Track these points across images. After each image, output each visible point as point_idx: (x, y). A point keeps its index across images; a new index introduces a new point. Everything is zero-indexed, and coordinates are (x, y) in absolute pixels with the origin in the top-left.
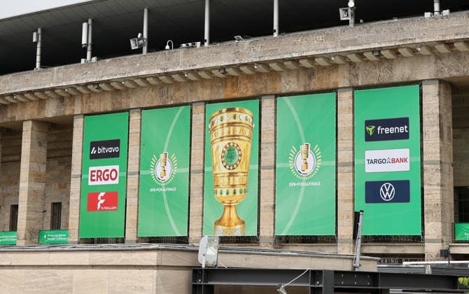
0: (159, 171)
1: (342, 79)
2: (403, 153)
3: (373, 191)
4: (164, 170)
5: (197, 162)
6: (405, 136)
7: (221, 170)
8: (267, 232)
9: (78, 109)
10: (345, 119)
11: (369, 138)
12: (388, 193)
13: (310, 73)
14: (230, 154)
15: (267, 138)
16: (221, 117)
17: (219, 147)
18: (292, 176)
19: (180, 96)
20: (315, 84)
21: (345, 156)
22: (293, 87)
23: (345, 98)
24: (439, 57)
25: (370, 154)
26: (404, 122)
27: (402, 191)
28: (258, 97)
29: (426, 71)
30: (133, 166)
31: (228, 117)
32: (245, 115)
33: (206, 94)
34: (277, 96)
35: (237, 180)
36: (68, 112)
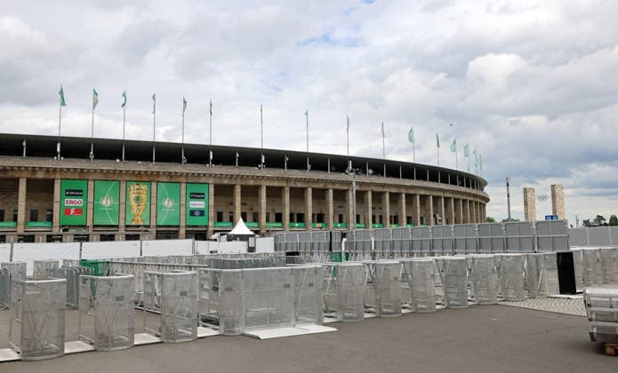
0: (104, 202)
1: (183, 180)
2: (203, 203)
3: (192, 213)
4: (106, 202)
5: (123, 200)
6: (203, 198)
7: (134, 204)
8: (153, 223)
9: (58, 176)
10: (183, 192)
11: (191, 198)
12: (197, 213)
13: (171, 177)
14: (137, 199)
15: (154, 195)
16: (133, 187)
17: (132, 196)
18: (163, 207)
19: (115, 178)
20: (173, 180)
21: (183, 202)
22: (165, 180)
23: (183, 186)
24: (214, 177)
25: (191, 202)
26: (203, 194)
27: (202, 213)
28: (150, 182)
29: (211, 181)
30: (90, 199)
31: (137, 187)
32: (144, 187)
33: (128, 178)
34: (157, 182)
35: (141, 207)
36: (52, 177)
